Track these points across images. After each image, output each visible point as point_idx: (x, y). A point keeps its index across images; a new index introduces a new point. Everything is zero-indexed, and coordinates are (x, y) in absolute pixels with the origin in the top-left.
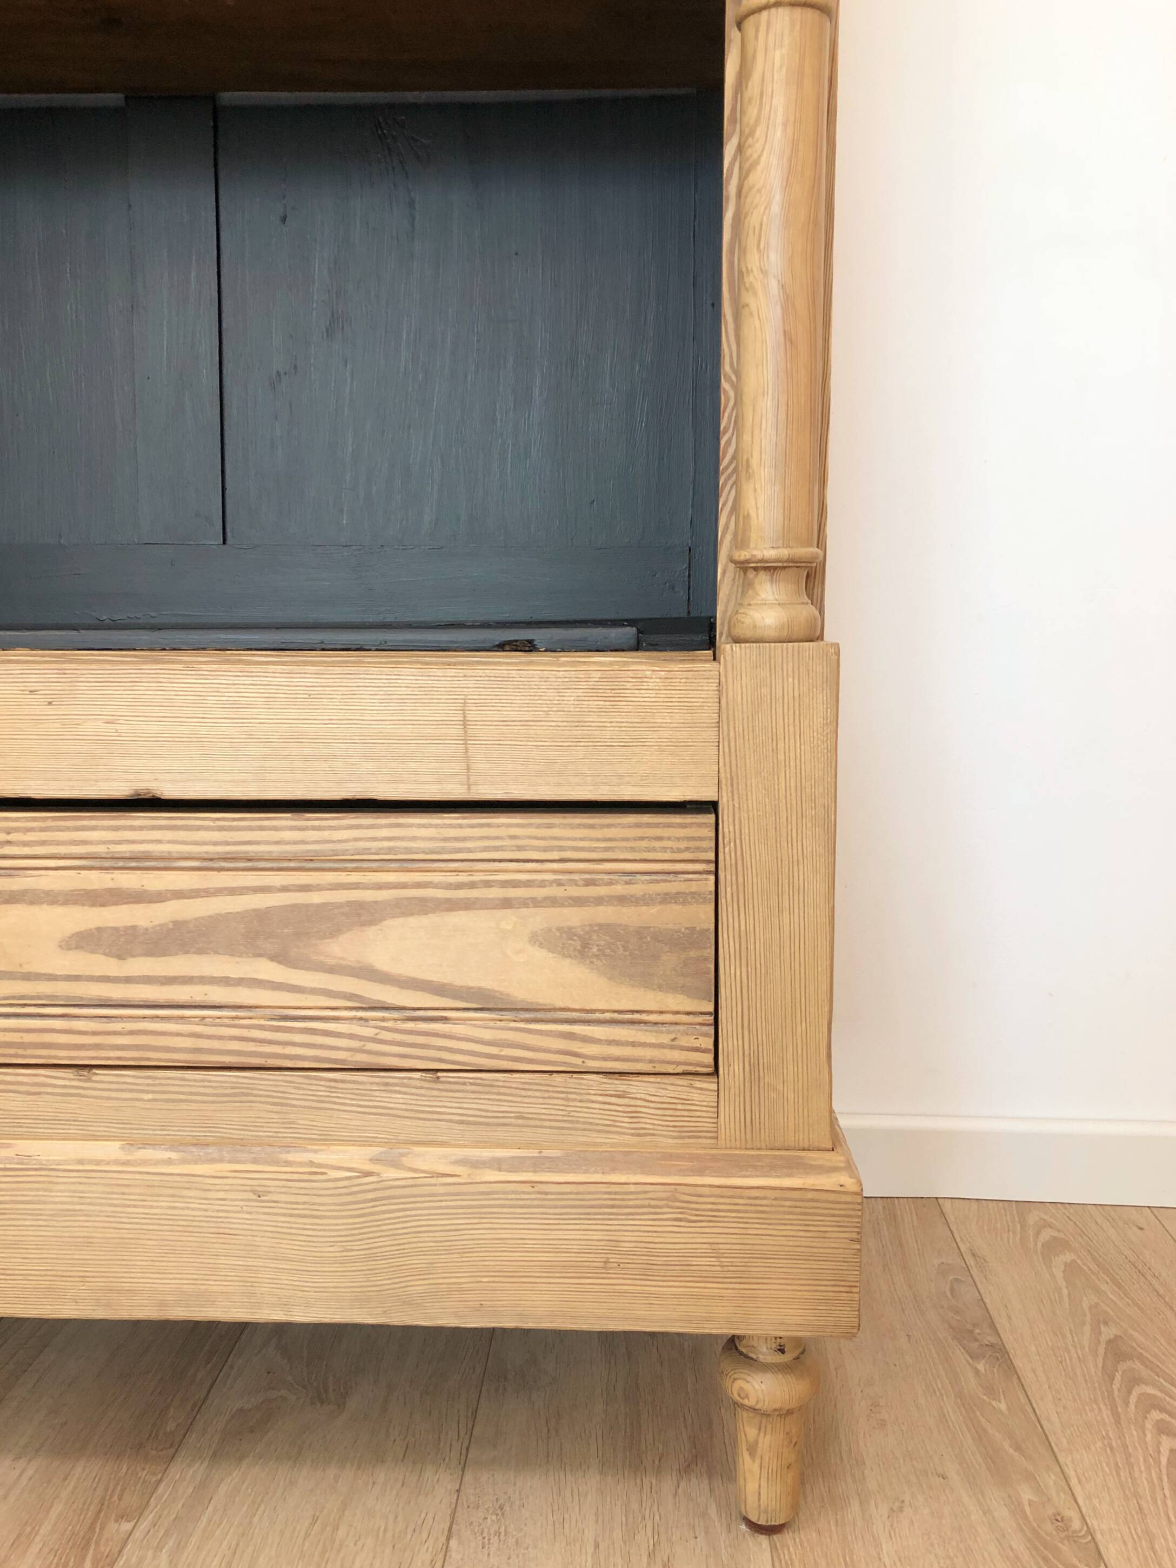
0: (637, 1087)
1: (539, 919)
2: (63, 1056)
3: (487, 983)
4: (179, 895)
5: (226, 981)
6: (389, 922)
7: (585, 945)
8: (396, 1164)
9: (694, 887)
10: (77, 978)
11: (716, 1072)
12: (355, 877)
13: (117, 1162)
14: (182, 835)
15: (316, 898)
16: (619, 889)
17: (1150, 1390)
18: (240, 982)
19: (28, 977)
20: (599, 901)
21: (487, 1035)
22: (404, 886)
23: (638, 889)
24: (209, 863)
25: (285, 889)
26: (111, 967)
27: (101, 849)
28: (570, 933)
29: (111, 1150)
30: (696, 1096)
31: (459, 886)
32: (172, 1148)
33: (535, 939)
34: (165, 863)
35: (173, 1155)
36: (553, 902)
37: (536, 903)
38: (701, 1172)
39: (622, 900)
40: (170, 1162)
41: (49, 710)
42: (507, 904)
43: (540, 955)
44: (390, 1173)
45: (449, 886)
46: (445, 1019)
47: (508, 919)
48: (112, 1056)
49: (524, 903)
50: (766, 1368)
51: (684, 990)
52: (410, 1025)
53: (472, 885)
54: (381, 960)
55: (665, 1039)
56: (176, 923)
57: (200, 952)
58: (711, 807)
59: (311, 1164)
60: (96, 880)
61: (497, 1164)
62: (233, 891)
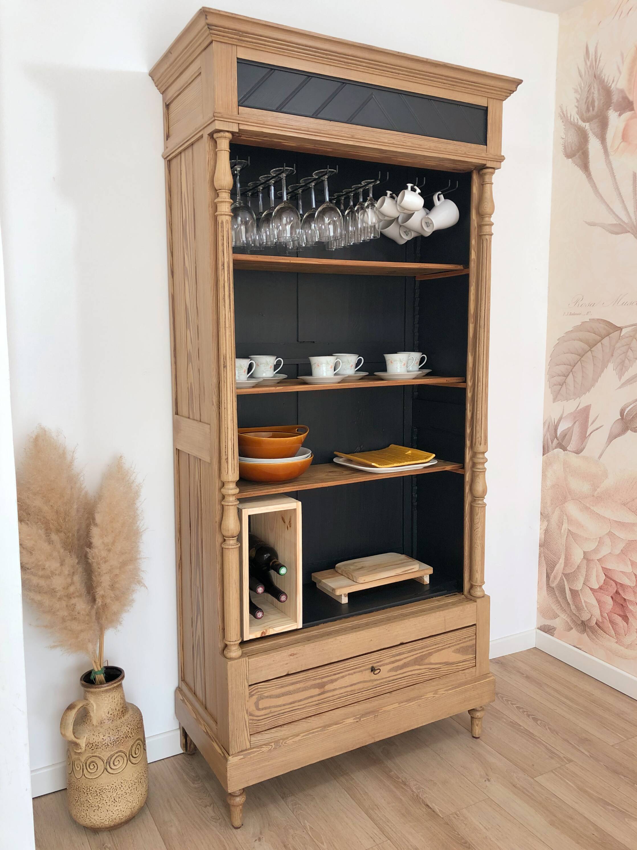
0: (466, 671)
1: (453, 648)
2: (387, 691)
3: (447, 661)
4: (405, 658)
5: (411, 671)
6: (434, 655)
7: (459, 651)
8: (437, 694)
9: (473, 638)
10: (390, 677)
11: (476, 666)
12: (428, 649)
13: (399, 707)
14: (406, 648)
15: (424, 653)
16: (464, 641)
17: (505, 698)
18: (413, 670)
19: (383, 679)
20: (461, 643)
21: (446, 669)
22: (436, 648)
23: (466, 640)
24: (409, 652)
25: (420, 653)
26: (395, 673)
27: (394, 654)
28: (457, 649)
29: (396, 705)
30: (473, 670)
31: (443, 646)
32: (405, 702)
33: (453, 652)
34: (403, 653)
35: (406, 703)
36: (455, 645)
37: (453, 646)
38: (475, 682)
39: (464, 642)
40: (406, 704)
41: (389, 632)
42: (449, 647)
43: (454, 654)
44: (437, 696)
45: (441, 646)
46: (441, 668)
47: (449, 650)
48: (394, 689)
49: (452, 646)
50: (480, 711)
51: (472, 654)
52: (436, 671)
53: (445, 645)
54: (432, 661)
55: (469, 662)
56: (404, 663)
57: (408, 667)
58: (475, 625)
59: (426, 698)
60: (393, 659)
61: (450, 689)
62: (413, 655)
